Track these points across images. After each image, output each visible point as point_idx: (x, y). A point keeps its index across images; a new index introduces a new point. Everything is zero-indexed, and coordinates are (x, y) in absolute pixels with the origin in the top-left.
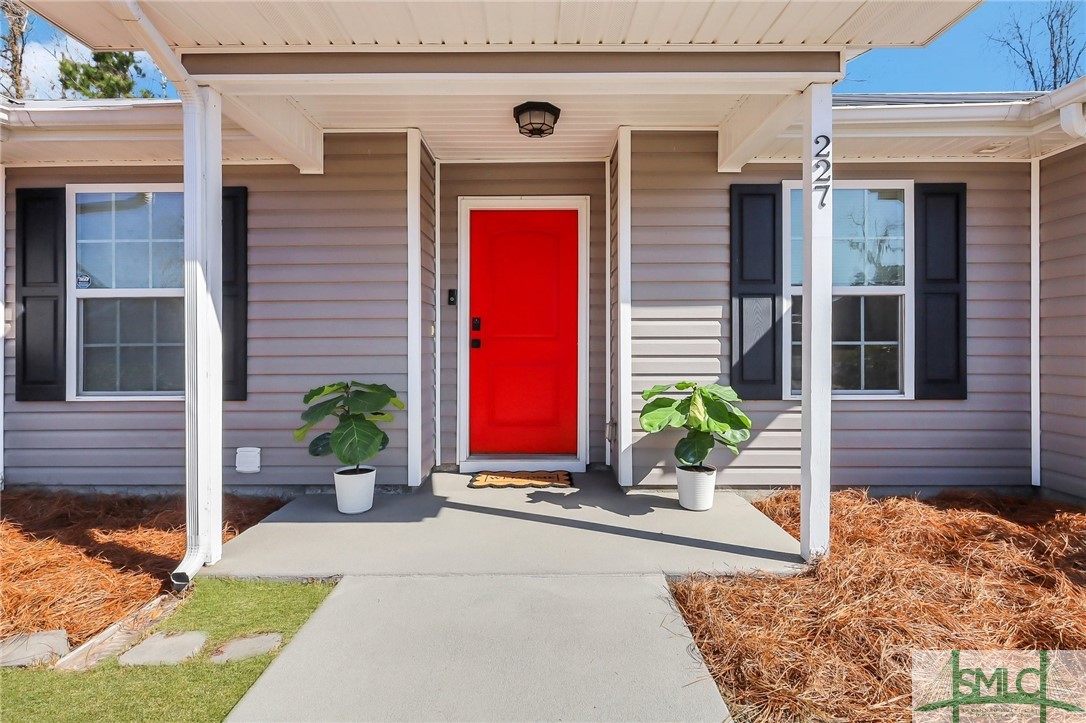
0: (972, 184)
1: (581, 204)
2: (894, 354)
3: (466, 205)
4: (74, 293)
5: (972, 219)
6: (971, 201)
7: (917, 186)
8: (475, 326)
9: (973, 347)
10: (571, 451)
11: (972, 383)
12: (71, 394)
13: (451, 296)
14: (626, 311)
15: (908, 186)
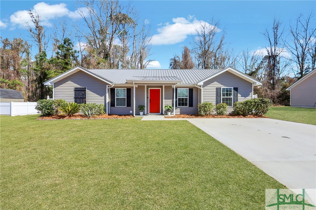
0: (194, 88)
1: (160, 89)
2: (187, 103)
3: (149, 89)
4: (116, 97)
5: (193, 91)
6: (193, 90)
7: (189, 89)
8: (150, 100)
9: (193, 103)
10: (159, 113)
11: (193, 106)
12: (116, 106)
13: (148, 97)
14: (164, 100)
15: (188, 89)
